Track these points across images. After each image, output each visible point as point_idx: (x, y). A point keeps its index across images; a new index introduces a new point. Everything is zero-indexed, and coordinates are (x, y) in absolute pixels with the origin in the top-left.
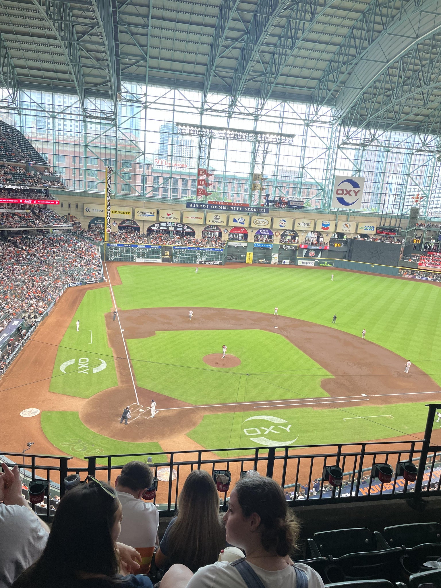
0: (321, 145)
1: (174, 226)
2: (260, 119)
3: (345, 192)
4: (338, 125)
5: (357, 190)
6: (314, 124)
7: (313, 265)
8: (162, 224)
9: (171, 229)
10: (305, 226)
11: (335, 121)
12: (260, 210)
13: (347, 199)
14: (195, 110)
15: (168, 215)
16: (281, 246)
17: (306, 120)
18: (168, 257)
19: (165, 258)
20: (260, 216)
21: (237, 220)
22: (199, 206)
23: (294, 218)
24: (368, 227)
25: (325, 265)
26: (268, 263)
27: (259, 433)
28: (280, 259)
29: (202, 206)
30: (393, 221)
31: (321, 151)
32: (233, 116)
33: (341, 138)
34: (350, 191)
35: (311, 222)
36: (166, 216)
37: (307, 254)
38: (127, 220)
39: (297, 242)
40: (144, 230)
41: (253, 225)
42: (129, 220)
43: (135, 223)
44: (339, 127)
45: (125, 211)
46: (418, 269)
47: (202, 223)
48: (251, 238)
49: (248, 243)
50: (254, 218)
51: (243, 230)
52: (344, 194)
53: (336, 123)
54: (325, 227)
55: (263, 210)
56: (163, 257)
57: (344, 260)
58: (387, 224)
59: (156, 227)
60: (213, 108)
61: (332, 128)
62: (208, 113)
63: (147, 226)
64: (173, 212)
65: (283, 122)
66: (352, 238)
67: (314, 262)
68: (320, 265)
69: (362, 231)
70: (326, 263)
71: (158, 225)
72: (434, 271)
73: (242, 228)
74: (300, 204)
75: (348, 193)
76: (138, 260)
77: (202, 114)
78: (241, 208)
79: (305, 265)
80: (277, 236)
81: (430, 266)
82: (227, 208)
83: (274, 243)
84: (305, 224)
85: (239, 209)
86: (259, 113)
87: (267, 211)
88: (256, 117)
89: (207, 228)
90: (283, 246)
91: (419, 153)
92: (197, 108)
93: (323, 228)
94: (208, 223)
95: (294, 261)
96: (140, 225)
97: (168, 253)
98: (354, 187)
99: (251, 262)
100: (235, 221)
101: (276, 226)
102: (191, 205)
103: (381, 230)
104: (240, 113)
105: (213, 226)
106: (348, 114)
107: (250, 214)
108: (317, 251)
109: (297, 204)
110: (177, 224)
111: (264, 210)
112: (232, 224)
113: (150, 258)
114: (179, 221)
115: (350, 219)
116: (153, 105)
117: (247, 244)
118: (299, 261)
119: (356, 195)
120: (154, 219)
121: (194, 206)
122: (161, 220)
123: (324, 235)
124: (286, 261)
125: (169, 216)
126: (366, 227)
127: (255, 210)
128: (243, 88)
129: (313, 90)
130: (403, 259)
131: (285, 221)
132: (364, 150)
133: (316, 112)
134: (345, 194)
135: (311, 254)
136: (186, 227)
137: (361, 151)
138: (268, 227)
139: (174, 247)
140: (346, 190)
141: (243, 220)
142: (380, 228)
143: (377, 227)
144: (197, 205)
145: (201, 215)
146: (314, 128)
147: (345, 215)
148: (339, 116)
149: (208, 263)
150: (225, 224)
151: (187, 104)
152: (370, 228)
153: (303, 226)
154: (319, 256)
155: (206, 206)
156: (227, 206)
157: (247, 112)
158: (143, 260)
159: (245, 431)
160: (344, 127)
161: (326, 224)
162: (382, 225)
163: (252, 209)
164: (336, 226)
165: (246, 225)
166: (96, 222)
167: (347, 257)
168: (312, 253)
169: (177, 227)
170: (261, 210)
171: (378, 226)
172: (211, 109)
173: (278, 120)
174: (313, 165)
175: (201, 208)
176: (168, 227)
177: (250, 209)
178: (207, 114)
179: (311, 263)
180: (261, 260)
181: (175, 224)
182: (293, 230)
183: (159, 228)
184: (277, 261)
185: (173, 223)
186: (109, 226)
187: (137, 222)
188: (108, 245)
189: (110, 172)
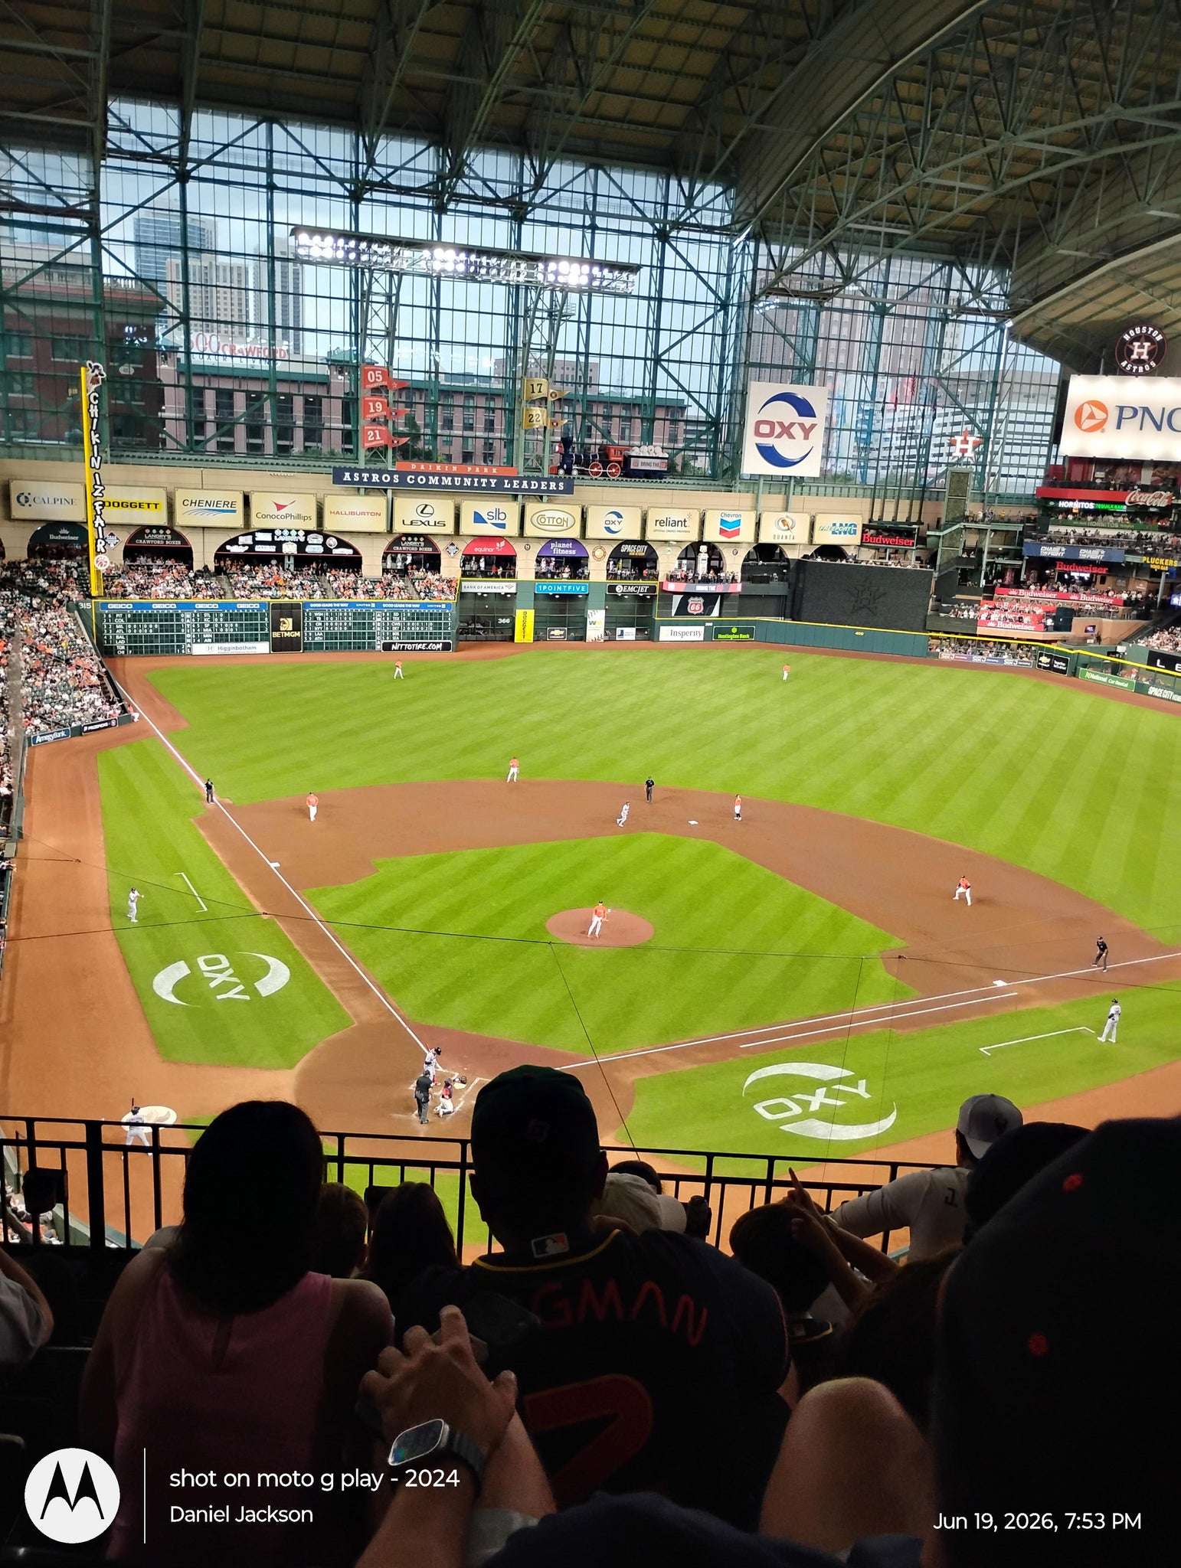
0: (703, 294)
1: (296, 539)
2: (528, 217)
3: (778, 430)
4: (748, 238)
5: (807, 421)
6: (683, 234)
7: (701, 638)
8: (260, 537)
9: (290, 549)
10: (676, 528)
11: (738, 226)
12: (548, 486)
13: (785, 448)
14: (336, 188)
15: (280, 507)
16: (612, 588)
17: (659, 221)
18: (286, 634)
19: (282, 639)
20: (549, 501)
21: (485, 517)
22: (370, 478)
23: (645, 508)
24: (841, 525)
25: (731, 637)
26: (575, 639)
27: (797, 1110)
28: (611, 625)
29: (380, 478)
30: (904, 504)
31: (702, 313)
32: (452, 206)
33: (761, 275)
34: (792, 425)
35: (690, 516)
36: (274, 511)
37: (683, 609)
38: (151, 527)
39: (656, 577)
40: (204, 555)
41: (529, 531)
42: (158, 528)
43: (177, 536)
44: (752, 245)
45: (145, 500)
46: (976, 635)
47: (382, 527)
48: (526, 567)
49: (518, 583)
50: (532, 508)
51: (503, 544)
52: (776, 434)
53: (741, 230)
54: (729, 529)
55: (557, 486)
56: (276, 635)
57: (781, 620)
58: (888, 517)
59: (244, 545)
60: (393, 180)
61: (730, 244)
62: (376, 195)
63: (215, 542)
64: (292, 497)
65: (594, 227)
66: (800, 557)
67: (701, 629)
68: (720, 636)
69: (824, 538)
70: (734, 630)
71: (249, 540)
72: (1018, 639)
73: (500, 538)
74: (657, 465)
75: (786, 430)
76: (199, 649)
77: (356, 197)
78: (493, 482)
79: (678, 638)
80: (599, 560)
81: (1007, 626)
82: (453, 481)
83: (592, 579)
84: (675, 523)
85: (489, 483)
86: (526, 198)
87: (569, 490)
88: (519, 212)
89: (397, 541)
90: (617, 589)
91: (963, 317)
92: (341, 181)
93: (722, 532)
94: (399, 528)
95: (647, 630)
96: (194, 541)
97: (287, 624)
98: (800, 415)
99: (530, 638)
100: (478, 518)
101: (595, 530)
102: (347, 475)
103: (872, 531)
104: (474, 198)
105: (413, 535)
106: (778, 204)
107: (520, 497)
108: (709, 599)
109: (649, 464)
110: (307, 533)
111: (561, 484)
112: (468, 527)
113: (237, 641)
114: (312, 525)
115: (791, 505)
116: (205, 171)
117: (514, 584)
118: (662, 628)
119: (806, 437)
120: (238, 520)
121: (357, 479)
122: (256, 523)
123: (727, 553)
124: (626, 630)
125: (283, 512)
126: (834, 525)
127: (534, 485)
128: (485, 123)
129: (675, 133)
130: (937, 610)
131: (619, 516)
132: (820, 309)
133: (690, 199)
134: (779, 436)
135: (693, 608)
136: (332, 542)
137: (813, 313)
138: (575, 533)
139: (306, 605)
140: (781, 424)
141: (502, 516)
142: (870, 527)
143: (864, 525)
144: (365, 475)
145: (378, 503)
146: (682, 246)
147: (780, 493)
148: (751, 210)
149: (409, 647)
150: (450, 529)
151: (309, 165)
152: (846, 529)
153: (671, 528)
154: (716, 612)
155: (392, 478)
156: (453, 475)
157: (490, 195)
158: (216, 648)
159: (759, 1108)
160: (768, 243)
161: (730, 520)
162: (876, 518)
163: (525, 482)
164: (758, 524)
165: (512, 530)
166: (52, 537)
167: (788, 611)
168: (696, 606)
169: (306, 543)
170: (553, 485)
171: (866, 522)
172: (385, 185)
173: (578, 219)
174: (683, 352)
175: (375, 484)
176: (279, 545)
177: (520, 484)
178: (372, 200)
179: (696, 633)
180: (557, 632)
181: (301, 533)
182: (642, 542)
183: (251, 548)
184: (602, 631)
185: (293, 533)
186: (100, 547)
187: (185, 533)
188: (104, 606)
189: (94, 381)
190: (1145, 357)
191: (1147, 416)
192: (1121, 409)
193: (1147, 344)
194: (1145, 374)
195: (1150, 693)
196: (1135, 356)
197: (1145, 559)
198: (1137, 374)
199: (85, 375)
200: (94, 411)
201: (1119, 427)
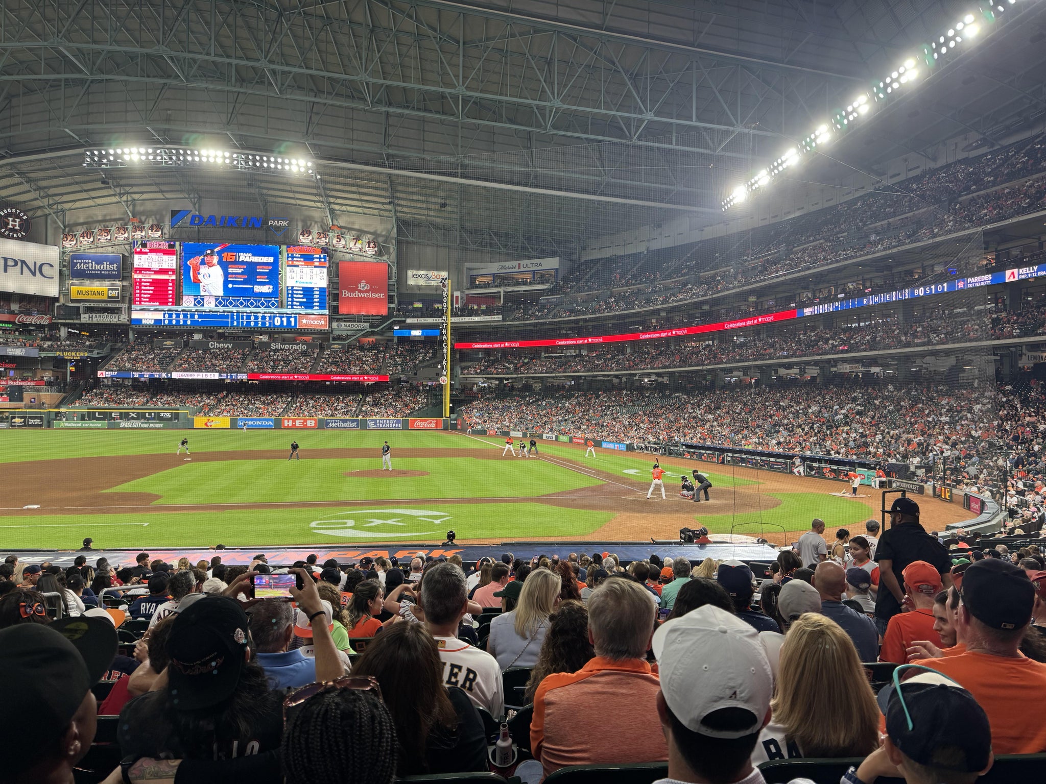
190: (17, 228)
191: (24, 267)
192: (6, 260)
193: (18, 220)
194: (18, 239)
195: (122, 426)
196: (10, 226)
197: (58, 354)
198: (13, 238)
201: (6, 271)
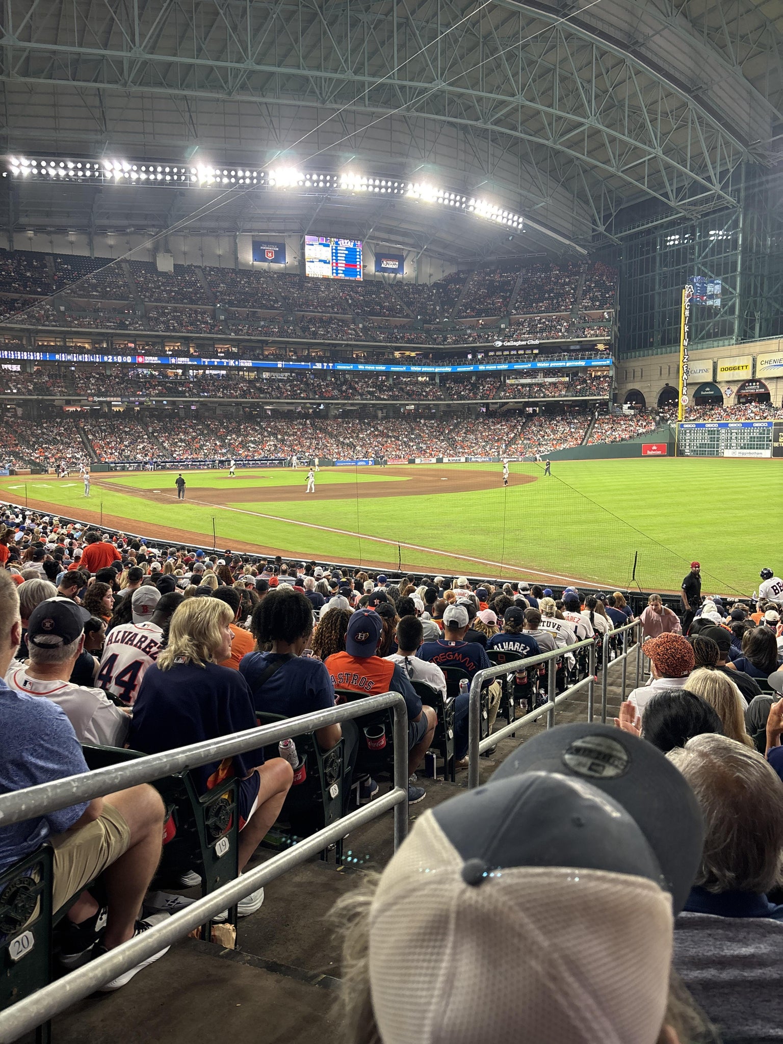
19: (779, 448)
40: (776, 397)
42: (750, 381)
43: (763, 386)
45: (741, 364)
56: (776, 444)
76: (728, 453)
96: (771, 388)
113: (751, 448)
158: (738, 453)
186: (684, 392)
187: (766, 383)
188: (682, 426)
189: (688, 296)
199: (685, 293)
200: (687, 313)
